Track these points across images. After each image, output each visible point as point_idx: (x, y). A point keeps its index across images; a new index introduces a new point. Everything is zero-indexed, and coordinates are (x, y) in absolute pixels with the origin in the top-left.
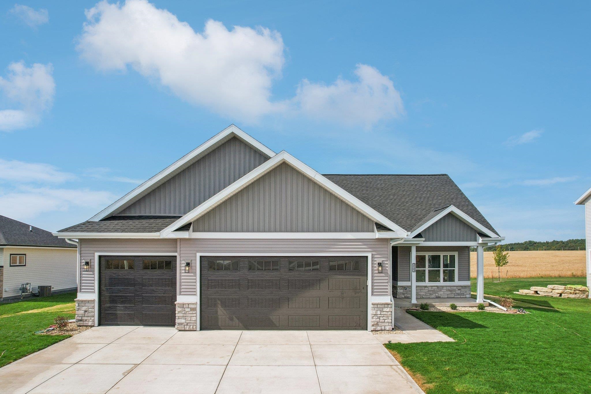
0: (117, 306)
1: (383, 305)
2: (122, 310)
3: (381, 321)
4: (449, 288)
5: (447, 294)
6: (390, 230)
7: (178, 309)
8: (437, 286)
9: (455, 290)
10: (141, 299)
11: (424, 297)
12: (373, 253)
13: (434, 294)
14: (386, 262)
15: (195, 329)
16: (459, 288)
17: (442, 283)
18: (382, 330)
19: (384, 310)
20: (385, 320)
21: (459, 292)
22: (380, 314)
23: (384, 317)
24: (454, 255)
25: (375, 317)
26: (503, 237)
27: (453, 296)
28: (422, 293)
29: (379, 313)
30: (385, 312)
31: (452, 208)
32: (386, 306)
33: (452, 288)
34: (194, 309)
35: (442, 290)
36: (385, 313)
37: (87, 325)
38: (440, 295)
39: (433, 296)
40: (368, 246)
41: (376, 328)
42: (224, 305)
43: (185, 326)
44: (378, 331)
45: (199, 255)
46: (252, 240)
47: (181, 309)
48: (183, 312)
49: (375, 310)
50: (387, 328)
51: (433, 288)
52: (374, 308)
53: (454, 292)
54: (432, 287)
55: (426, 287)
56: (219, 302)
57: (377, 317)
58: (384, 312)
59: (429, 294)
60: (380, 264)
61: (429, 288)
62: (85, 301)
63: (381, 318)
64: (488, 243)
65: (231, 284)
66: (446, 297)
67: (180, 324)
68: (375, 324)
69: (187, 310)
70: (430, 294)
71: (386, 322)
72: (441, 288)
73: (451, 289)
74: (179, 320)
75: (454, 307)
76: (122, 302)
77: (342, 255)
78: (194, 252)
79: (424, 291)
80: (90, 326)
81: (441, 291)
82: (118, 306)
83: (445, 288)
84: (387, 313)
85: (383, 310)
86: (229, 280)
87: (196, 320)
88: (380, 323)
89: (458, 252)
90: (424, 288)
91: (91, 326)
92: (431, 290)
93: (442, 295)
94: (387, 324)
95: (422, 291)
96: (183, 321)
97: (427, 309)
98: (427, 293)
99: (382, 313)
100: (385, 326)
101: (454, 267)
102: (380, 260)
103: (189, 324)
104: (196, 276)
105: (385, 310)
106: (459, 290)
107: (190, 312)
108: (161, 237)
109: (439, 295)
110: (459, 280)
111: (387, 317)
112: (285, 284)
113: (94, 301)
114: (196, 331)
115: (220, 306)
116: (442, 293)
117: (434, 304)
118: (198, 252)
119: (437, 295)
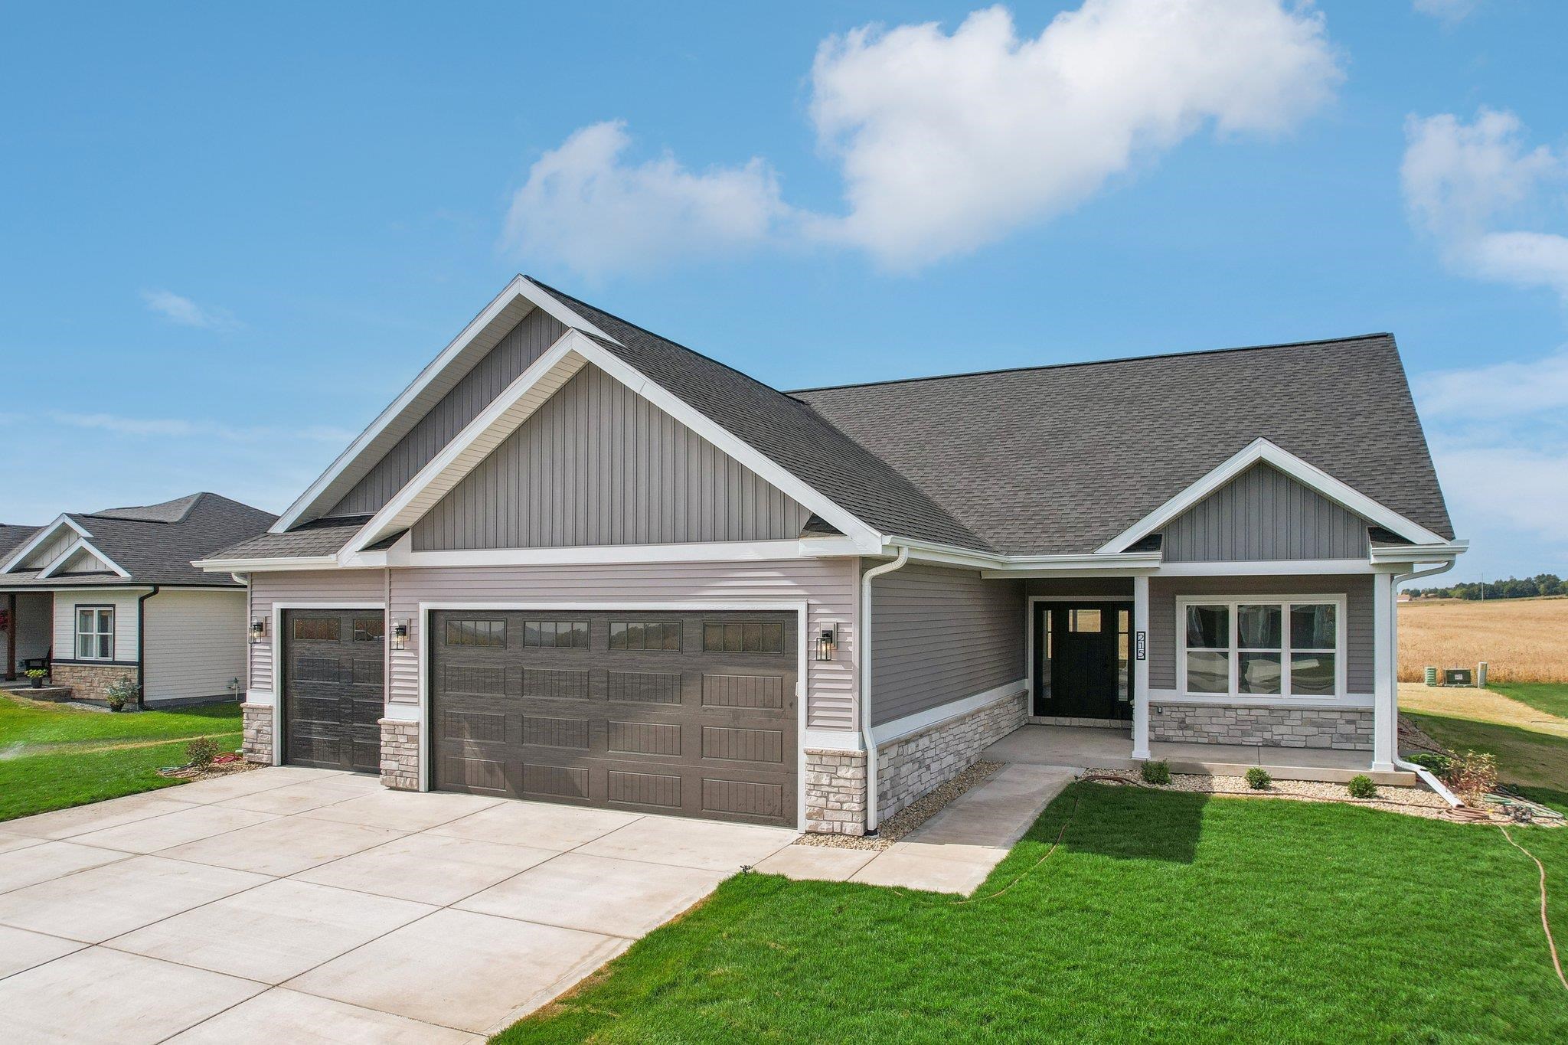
0: (311, 723)
1: (838, 759)
2: (319, 733)
3: (830, 805)
4: (1314, 715)
5: (1306, 736)
6: (836, 532)
7: (385, 737)
8: (1266, 708)
9: (1333, 724)
10: (349, 709)
11: (1221, 740)
12: (811, 602)
13: (1259, 734)
14: (847, 630)
15: (416, 788)
16: (1351, 717)
17: (1285, 697)
18: (833, 834)
19: (839, 774)
20: (842, 803)
21: (1349, 729)
22: (830, 785)
23: (839, 793)
24: (1333, 607)
25: (814, 793)
26: (1461, 542)
27: (1325, 741)
28: (1215, 729)
29: (825, 780)
30: (841, 778)
31: (1263, 449)
32: (846, 761)
33: (1322, 715)
34: (413, 739)
35: (1287, 722)
36: (841, 782)
37: (260, 761)
38: (1280, 737)
39: (1252, 739)
40: (794, 582)
41: (817, 826)
42: (476, 733)
43: (398, 779)
44: (822, 834)
45: (424, 607)
46: (526, 570)
47: (390, 736)
48: (394, 744)
49: (814, 771)
50: (849, 828)
51: (1253, 712)
52: (813, 766)
53: (1333, 731)
54: (1249, 708)
55: (1227, 708)
56: (467, 726)
57: (819, 794)
58: (839, 778)
59: (1239, 733)
60: (828, 636)
61: (1239, 712)
62: (257, 709)
63: (831, 797)
64: (1413, 563)
65: (488, 680)
66: (1303, 744)
67: (389, 773)
68: (814, 814)
69: (402, 739)
70: (1244, 733)
71: (844, 808)
72: (1282, 713)
73: (1317, 720)
74: (386, 762)
75: (1260, 781)
76: (322, 716)
77: (737, 606)
78: (414, 600)
79: (1221, 721)
80: (265, 764)
81: (1283, 724)
82: (314, 723)
83: (1294, 715)
84: (847, 783)
85: (836, 773)
86: (485, 670)
87: (418, 766)
88: (830, 812)
89: (1348, 597)
90: (1221, 711)
91: (268, 765)
92: (1247, 718)
93: (1285, 737)
94: (848, 817)
95: (1214, 720)
96: (393, 765)
97: (1163, 782)
98: (1233, 727)
99: (834, 782)
100: (842, 822)
101: (1333, 646)
102: (827, 623)
103: (404, 774)
104: (417, 658)
105: (842, 772)
106: (1350, 722)
107: (407, 746)
108: (340, 567)
109: (1275, 737)
110: (1349, 691)
111: (848, 795)
112: (600, 685)
113: (271, 708)
114: (417, 791)
115: (467, 735)
116: (1282, 729)
117: (1206, 764)
118: (420, 600)
119: (1267, 735)
